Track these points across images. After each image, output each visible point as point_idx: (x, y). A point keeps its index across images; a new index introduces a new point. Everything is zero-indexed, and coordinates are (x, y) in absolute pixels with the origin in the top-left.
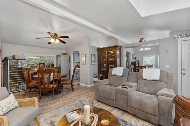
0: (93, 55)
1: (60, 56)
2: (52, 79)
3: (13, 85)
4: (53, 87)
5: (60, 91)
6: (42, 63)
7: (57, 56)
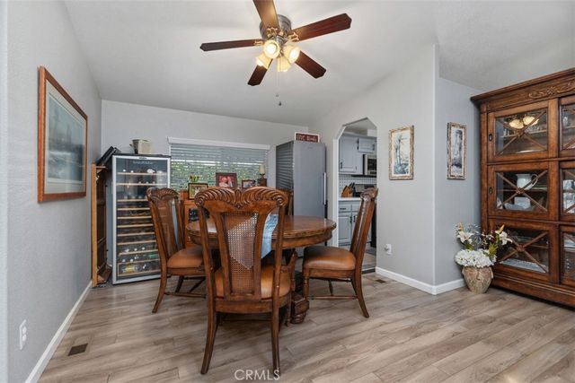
0: (454, 130)
1: (289, 145)
2: (267, 247)
3: (127, 252)
4: (272, 298)
5: (303, 308)
6: (226, 175)
7: (278, 148)
